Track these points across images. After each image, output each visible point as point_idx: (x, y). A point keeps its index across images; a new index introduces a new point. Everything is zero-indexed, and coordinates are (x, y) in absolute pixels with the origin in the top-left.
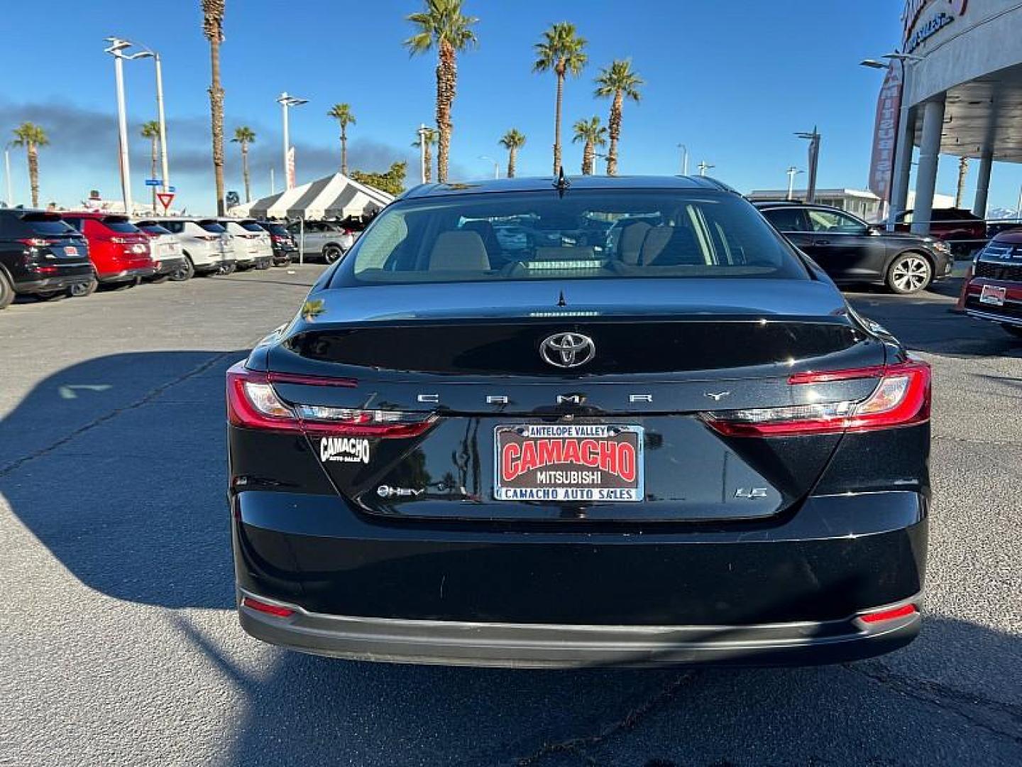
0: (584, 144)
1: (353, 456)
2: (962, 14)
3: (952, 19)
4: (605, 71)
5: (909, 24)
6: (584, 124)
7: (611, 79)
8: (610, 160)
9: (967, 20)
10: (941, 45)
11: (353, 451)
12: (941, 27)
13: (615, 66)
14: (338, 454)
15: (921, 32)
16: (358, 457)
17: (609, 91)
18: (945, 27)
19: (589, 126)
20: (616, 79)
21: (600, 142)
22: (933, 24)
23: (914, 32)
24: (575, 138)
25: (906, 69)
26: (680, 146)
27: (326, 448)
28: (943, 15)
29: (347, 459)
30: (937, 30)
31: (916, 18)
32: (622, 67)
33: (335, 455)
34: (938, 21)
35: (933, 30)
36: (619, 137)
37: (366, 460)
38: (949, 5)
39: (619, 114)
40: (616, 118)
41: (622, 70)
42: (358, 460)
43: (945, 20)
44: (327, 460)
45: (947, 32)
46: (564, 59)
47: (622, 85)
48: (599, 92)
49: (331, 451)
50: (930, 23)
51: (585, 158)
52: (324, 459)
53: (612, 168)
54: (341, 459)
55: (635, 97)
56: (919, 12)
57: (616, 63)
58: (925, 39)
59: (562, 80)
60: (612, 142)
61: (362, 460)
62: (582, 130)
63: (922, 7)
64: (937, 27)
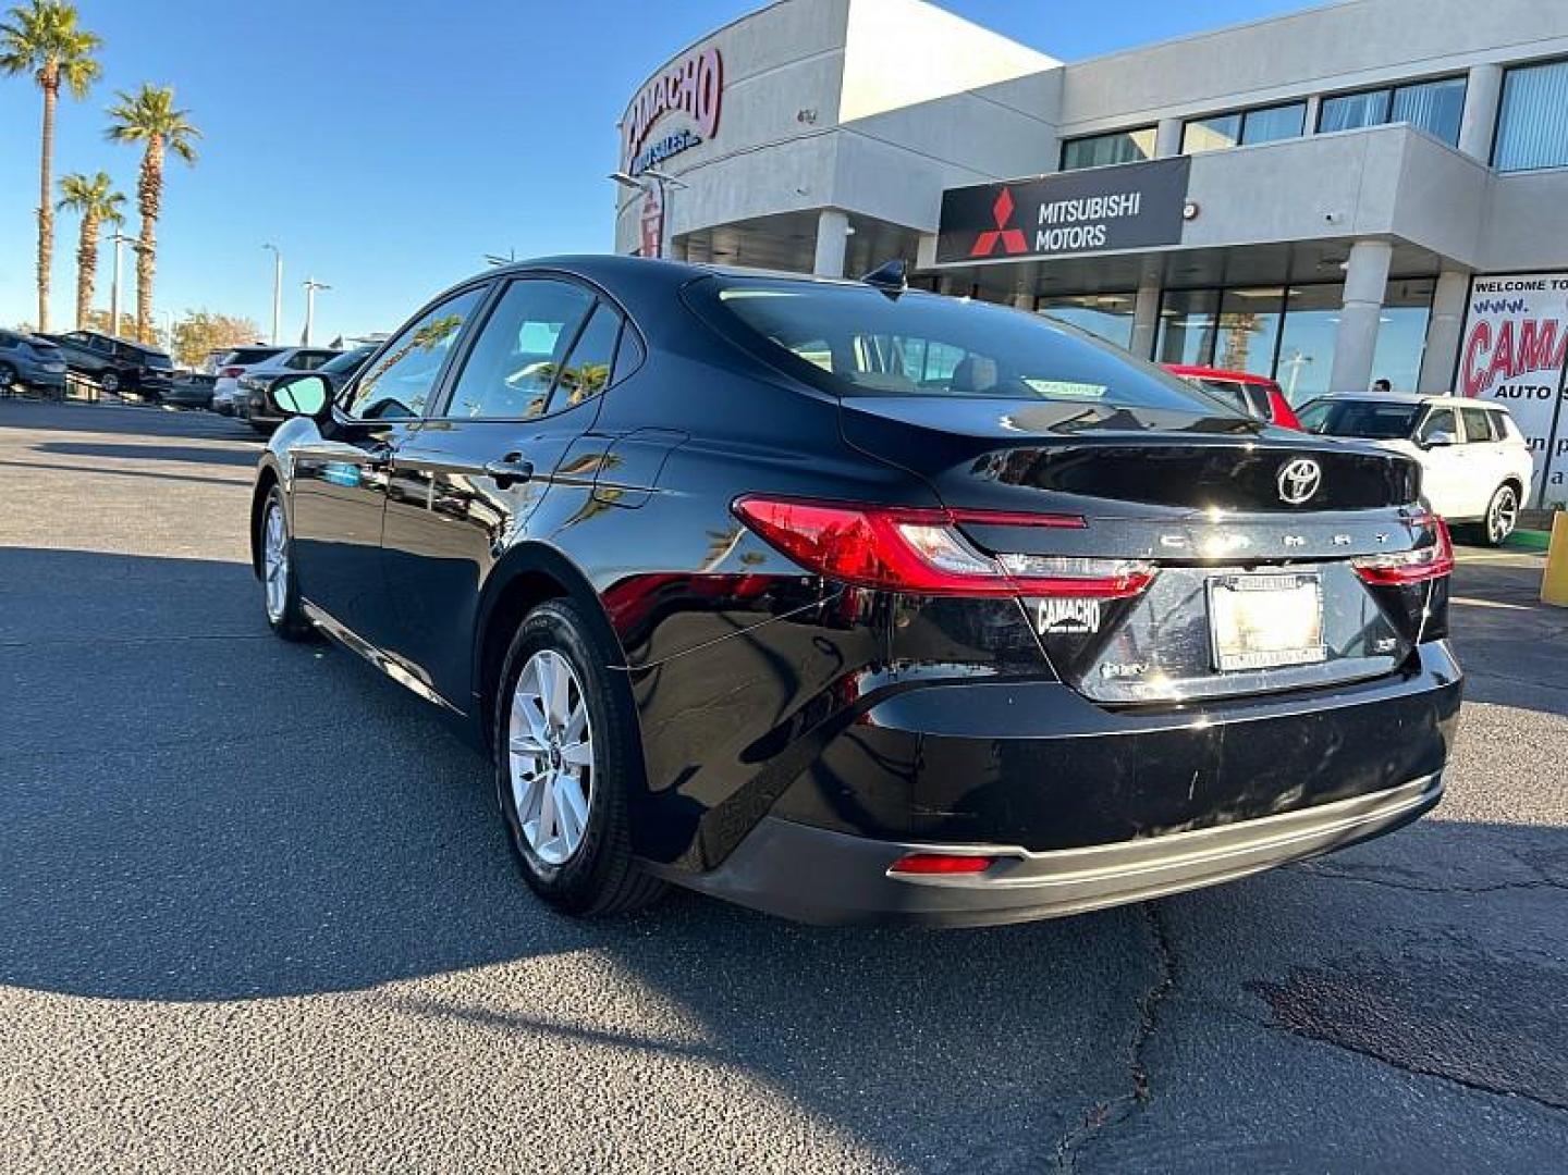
0: (82, 217)
1: (1079, 623)
2: (713, 135)
3: (700, 142)
4: (129, 101)
5: (638, 135)
6: (80, 182)
7: (139, 115)
8: (142, 251)
9: (719, 146)
10: (686, 171)
11: (1079, 618)
12: (685, 148)
13: (147, 94)
14: (1061, 623)
15: (658, 149)
16: (1084, 624)
17: (137, 134)
18: (691, 149)
19: (90, 187)
20: (149, 113)
21: (113, 216)
22: (674, 142)
23: (646, 147)
24: (62, 204)
25: (666, 195)
26: (267, 246)
27: (1045, 616)
28: (688, 133)
29: (1072, 629)
30: (679, 151)
31: (648, 129)
32: (159, 96)
33: (1057, 625)
34: (681, 139)
35: (674, 150)
36: (157, 214)
37: (1095, 629)
38: (695, 122)
39: (158, 177)
40: (150, 184)
41: (160, 104)
42: (1084, 629)
43: (690, 140)
44: (1047, 631)
45: (692, 156)
46: (56, 61)
47: (161, 130)
48: (118, 131)
49: (1051, 619)
50: (670, 140)
51: (84, 242)
52: (1041, 631)
53: (146, 266)
54: (1064, 629)
55: (185, 153)
56: (652, 122)
57: (149, 90)
58: (663, 159)
59: (52, 96)
60: (145, 221)
61: (1090, 628)
62: (76, 191)
63: (656, 117)
64: (680, 147)
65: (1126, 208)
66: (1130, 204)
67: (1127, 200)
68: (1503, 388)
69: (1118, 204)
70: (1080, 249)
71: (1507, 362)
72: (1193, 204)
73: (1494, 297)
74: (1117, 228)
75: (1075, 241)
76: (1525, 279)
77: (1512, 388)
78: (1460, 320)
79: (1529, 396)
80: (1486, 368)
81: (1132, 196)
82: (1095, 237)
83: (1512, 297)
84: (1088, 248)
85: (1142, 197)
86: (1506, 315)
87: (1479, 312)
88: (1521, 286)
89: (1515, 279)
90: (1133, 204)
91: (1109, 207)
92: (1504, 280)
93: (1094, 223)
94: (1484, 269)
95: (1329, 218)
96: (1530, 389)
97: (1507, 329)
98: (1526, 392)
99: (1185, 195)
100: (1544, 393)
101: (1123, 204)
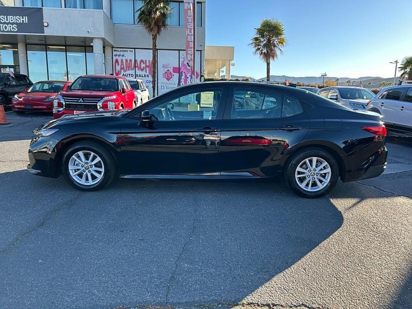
65: (23, 21)
66: (24, 19)
67: (23, 18)
68: (124, 74)
69: (20, 19)
70: (8, 32)
71: (123, 68)
72: (46, 22)
73: (118, 53)
74: (21, 26)
75: (6, 29)
76: (124, 49)
77: (126, 74)
78: (111, 58)
79: (129, 76)
80: (119, 70)
81: (24, 17)
82: (13, 28)
83: (122, 53)
84: (11, 31)
85: (27, 18)
86: (121, 57)
87: (115, 56)
88: (123, 51)
89: (122, 49)
90: (25, 20)
91: (16, 20)
92: (119, 49)
93: (13, 24)
94: (115, 47)
95: (88, 32)
96: (129, 74)
97: (122, 61)
98: (128, 75)
99: (43, 20)
100: (132, 75)
101: (21, 19)
